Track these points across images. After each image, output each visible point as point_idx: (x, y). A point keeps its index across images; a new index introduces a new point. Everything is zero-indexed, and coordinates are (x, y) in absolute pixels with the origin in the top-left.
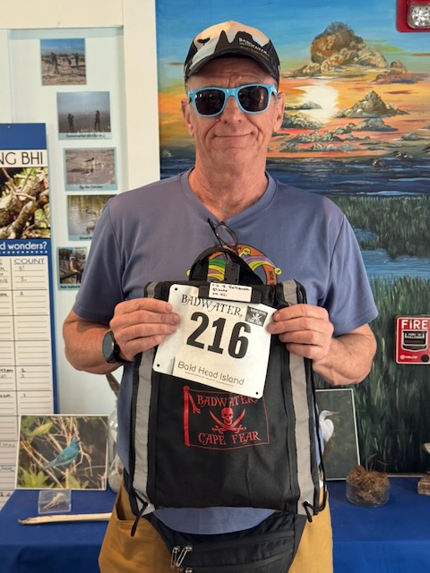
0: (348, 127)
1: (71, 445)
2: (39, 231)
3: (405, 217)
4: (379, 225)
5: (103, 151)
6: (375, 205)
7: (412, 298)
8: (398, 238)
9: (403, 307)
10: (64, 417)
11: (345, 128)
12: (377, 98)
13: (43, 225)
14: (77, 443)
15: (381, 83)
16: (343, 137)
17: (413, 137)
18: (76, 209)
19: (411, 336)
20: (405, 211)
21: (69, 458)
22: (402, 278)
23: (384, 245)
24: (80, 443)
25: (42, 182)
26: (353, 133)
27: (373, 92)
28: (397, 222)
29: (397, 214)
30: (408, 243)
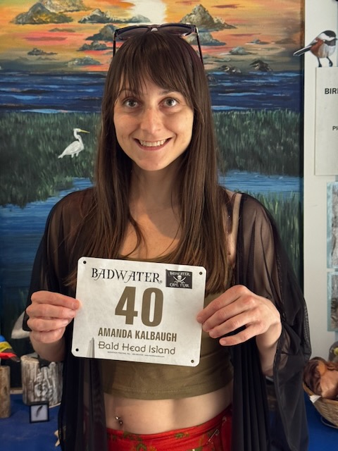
3: (234, 131)
8: (228, 152)
12: (205, 11)
17: (241, 51)
20: (234, 125)
27: (201, 5)
28: (227, 136)
29: (226, 128)
30: (238, 157)
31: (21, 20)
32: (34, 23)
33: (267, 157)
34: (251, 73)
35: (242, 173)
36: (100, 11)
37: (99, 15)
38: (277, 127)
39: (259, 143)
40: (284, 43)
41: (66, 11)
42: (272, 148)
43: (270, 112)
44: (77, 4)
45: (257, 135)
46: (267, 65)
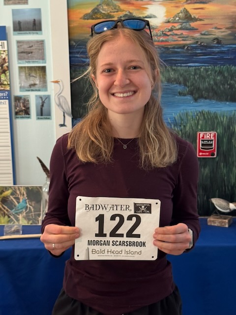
0: (171, 28)
1: (23, 202)
2: (3, 86)
3: (202, 78)
4: (188, 82)
5: (37, 42)
6: (186, 71)
7: (206, 122)
8: (198, 89)
9: (201, 127)
10: (18, 187)
11: (170, 28)
12: (187, 11)
13: (5, 83)
14: (26, 200)
15: (189, 4)
16: (169, 33)
17: (206, 33)
18: (23, 74)
19: (205, 142)
20: (202, 74)
21: (21, 209)
22: (201, 111)
23: (191, 93)
24: (27, 201)
25: (4, 59)
26: (174, 31)
27: (185, 8)
28: (198, 80)
29: (198, 76)
30: (204, 92)
31: (86, 18)
32: (93, 19)
33: (220, 92)
34: (212, 45)
35: (206, 101)
36: (129, 12)
37: (129, 14)
38: (226, 75)
39: (216, 84)
40: (230, 29)
41: (111, 12)
42: (223, 87)
43: (222, 67)
44: (117, 8)
45: (214, 80)
46: (221, 41)
